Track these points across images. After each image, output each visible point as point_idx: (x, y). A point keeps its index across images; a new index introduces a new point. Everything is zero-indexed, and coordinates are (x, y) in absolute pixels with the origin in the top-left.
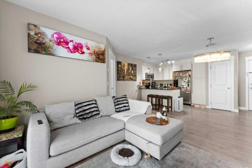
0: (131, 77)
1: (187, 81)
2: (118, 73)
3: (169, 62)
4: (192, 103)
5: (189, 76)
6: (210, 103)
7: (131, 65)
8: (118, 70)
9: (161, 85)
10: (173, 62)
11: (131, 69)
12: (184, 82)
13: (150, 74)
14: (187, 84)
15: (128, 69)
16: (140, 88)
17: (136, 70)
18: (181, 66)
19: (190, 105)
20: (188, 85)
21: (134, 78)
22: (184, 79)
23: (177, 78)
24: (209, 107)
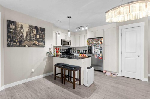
0: (36, 42)
1: (99, 48)
2: (9, 37)
3: (83, 29)
4: (104, 69)
5: (102, 43)
6: (120, 71)
7: (36, 28)
8: (9, 32)
9: (79, 51)
10: (87, 28)
11: (35, 33)
12: (97, 48)
13: (66, 41)
14: (99, 51)
15: (31, 33)
16: (50, 56)
17: (44, 34)
18: (95, 33)
19: (102, 71)
20: (101, 52)
21: (40, 44)
22: (97, 46)
23: (91, 45)
24: (120, 75)
